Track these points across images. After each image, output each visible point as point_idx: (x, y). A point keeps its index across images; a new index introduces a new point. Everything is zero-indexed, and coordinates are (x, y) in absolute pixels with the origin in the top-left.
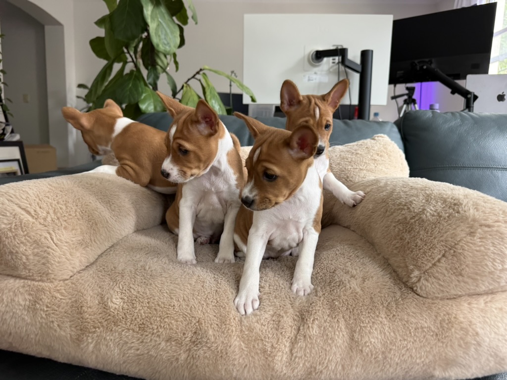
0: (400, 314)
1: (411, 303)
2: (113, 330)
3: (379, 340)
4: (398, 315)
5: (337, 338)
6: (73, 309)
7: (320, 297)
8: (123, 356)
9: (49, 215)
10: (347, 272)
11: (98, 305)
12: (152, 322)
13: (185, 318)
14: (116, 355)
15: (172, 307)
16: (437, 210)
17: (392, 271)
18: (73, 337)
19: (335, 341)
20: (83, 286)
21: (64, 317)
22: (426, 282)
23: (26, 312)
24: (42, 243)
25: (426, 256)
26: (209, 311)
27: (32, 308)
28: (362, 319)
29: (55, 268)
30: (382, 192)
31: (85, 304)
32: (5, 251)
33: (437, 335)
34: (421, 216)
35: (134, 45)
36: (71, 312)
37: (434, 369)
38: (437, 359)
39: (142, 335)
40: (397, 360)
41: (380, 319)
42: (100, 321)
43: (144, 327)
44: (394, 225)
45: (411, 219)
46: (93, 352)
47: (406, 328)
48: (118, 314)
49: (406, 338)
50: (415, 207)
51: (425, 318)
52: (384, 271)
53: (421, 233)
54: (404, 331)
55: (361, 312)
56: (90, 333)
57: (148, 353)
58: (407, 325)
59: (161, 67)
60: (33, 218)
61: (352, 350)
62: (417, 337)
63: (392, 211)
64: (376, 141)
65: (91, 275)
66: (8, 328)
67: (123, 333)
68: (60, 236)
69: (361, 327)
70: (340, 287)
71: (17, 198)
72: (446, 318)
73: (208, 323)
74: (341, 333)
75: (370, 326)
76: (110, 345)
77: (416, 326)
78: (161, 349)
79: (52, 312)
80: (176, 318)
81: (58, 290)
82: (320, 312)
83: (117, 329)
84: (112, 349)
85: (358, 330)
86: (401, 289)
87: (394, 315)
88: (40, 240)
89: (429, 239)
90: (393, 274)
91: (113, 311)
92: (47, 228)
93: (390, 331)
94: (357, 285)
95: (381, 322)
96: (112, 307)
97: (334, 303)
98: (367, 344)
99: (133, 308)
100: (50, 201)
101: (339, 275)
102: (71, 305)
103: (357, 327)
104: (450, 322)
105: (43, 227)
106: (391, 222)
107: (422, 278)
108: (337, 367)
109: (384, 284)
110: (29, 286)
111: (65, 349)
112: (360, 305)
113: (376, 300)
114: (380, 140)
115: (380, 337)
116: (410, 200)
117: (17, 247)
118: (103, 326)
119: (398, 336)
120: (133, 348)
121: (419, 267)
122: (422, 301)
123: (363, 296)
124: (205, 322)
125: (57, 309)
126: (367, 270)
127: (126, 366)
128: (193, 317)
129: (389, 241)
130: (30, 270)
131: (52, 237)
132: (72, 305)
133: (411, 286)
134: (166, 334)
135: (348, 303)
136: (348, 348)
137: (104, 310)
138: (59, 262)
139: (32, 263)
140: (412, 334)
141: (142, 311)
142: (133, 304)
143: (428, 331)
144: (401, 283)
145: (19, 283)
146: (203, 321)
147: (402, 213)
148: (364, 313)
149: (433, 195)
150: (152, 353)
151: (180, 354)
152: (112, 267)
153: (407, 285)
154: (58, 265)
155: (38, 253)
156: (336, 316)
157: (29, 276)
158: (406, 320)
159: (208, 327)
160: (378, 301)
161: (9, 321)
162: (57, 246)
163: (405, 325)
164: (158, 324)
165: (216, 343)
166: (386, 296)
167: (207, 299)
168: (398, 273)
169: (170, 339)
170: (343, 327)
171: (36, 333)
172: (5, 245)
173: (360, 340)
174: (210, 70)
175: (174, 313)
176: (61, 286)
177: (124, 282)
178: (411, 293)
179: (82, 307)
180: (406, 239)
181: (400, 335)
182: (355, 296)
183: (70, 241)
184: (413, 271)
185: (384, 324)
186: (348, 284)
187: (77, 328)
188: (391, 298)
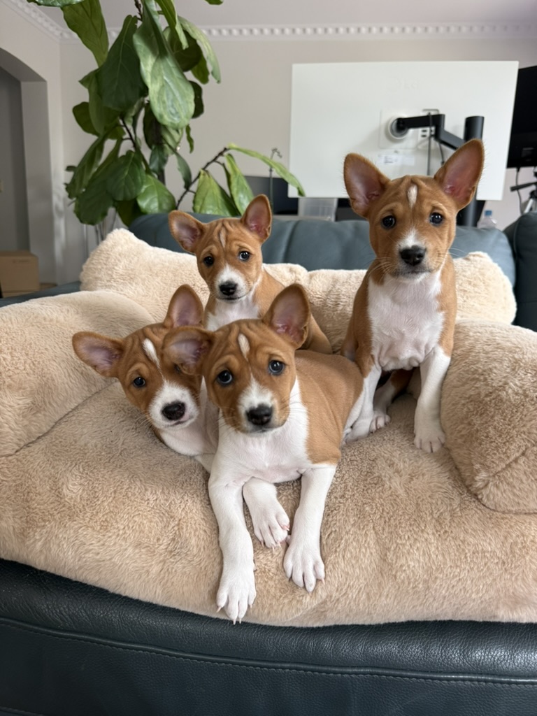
0: (454, 530)
1: (473, 515)
2: (67, 525)
3: (421, 564)
4: (452, 532)
5: (362, 557)
6: (18, 494)
7: (347, 499)
8: (79, 560)
10: (391, 465)
11: (50, 491)
12: (118, 520)
13: (162, 517)
14: (70, 557)
15: (145, 501)
16: (523, 385)
17: (454, 468)
18: (16, 530)
19: (360, 561)
22: (495, 488)
26: (194, 511)
28: (400, 532)
31: (34, 489)
33: (504, 563)
34: (500, 393)
36: (15, 498)
37: (497, 608)
38: (502, 595)
39: (104, 536)
40: (444, 592)
41: (426, 535)
42: (51, 513)
43: (107, 526)
44: (463, 402)
45: (487, 396)
46: (41, 551)
47: (461, 551)
48: (74, 505)
49: (459, 564)
50: (494, 378)
51: (490, 539)
52: (442, 467)
53: (496, 418)
54: (457, 554)
55: (400, 523)
56: (37, 527)
57: (110, 559)
58: (462, 547)
59: (170, 146)
61: (382, 574)
62: (475, 563)
63: (464, 380)
64: (470, 262)
65: (43, 449)
67: (80, 531)
68: (2, 398)
69: (397, 544)
70: (377, 486)
72: (519, 541)
73: (192, 527)
74: (368, 550)
75: (410, 544)
76: (63, 545)
77: (476, 548)
78: (127, 556)
80: (149, 516)
83: (72, 525)
84: (65, 550)
85: (392, 548)
86: (461, 494)
87: (446, 532)
89: (506, 428)
90: (455, 472)
91: (69, 501)
94: (400, 484)
95: (426, 540)
96: (68, 496)
97: (365, 508)
98: (404, 568)
99: (94, 499)
101: (380, 467)
102: (14, 489)
103: (393, 544)
104: (524, 547)
106: (461, 397)
107: (491, 483)
108: (360, 596)
109: (440, 485)
111: (7, 545)
112: (400, 513)
113: (423, 508)
114: (476, 261)
115: (422, 560)
116: (490, 366)
118: (54, 520)
119: (448, 560)
120: (93, 551)
121: (487, 467)
122: (489, 514)
123: (406, 500)
124: (187, 526)
126: (419, 464)
127: (83, 572)
128: (171, 517)
129: (455, 425)
132: (17, 490)
133: (475, 492)
134: (134, 537)
135: (383, 510)
136: (376, 571)
137: (57, 499)
140: (468, 558)
142: (95, 492)
143: (492, 557)
144: (463, 486)
146: (185, 524)
147: (476, 386)
148: (404, 525)
149: (524, 361)
150: (115, 560)
151: (151, 566)
152: (72, 441)
153: (470, 490)
156: (364, 526)
159: (190, 533)
160: (427, 508)
163: (459, 545)
164: (126, 523)
166: (439, 503)
168: (460, 471)
169: (140, 545)
170: (372, 543)
174: (238, 149)
175: (148, 509)
176: (3, 463)
177: (86, 462)
178: (474, 502)
179: (29, 492)
180: (475, 424)
181: (450, 559)
182: (395, 500)
183: (15, 405)
184: (478, 473)
185: (430, 543)
186: (388, 483)
187: (22, 519)
188: (445, 507)
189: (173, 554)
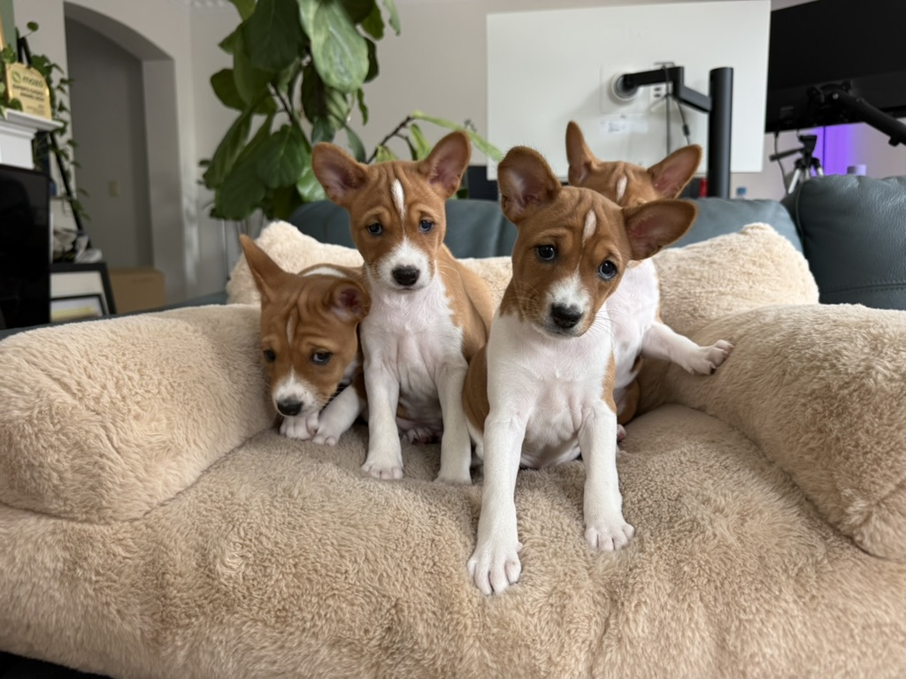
0: (826, 593)
1: (851, 569)
2: (224, 621)
3: (783, 651)
4: (823, 597)
5: (688, 644)
6: (148, 577)
7: (651, 555)
9: (106, 392)
10: (706, 501)
11: (197, 570)
12: (302, 606)
13: (369, 597)
14: (230, 672)
15: (342, 574)
16: (899, 367)
17: (804, 499)
18: (146, 634)
19: (685, 651)
20: (168, 532)
21: (129, 595)
22: (883, 524)
23: (58, 583)
24: (89, 448)
25: (882, 469)
26: (417, 585)
27: (68, 576)
28: (744, 603)
29: (115, 496)
30: (772, 335)
31: (171, 568)
32: (19, 462)
34: (864, 381)
35: (288, 79)
36: (144, 584)
39: (282, 633)
41: (783, 604)
42: (199, 603)
43: (285, 617)
44: (803, 401)
45: (841, 388)
46: (185, 666)
47: (842, 625)
48: (234, 588)
49: (842, 647)
50: (848, 363)
51: (886, 605)
52: (784, 499)
53: (866, 417)
54: (838, 631)
55: (740, 587)
56: (178, 626)
57: (294, 669)
58: (844, 619)
59: (337, 118)
60: (75, 399)
61: (722, 672)
62: (867, 645)
63: (796, 372)
64: (748, 237)
65: (184, 509)
66: (24, 616)
67: (244, 628)
68: (125, 433)
69: (740, 621)
70: (694, 534)
71: (45, 358)
73: (416, 609)
74: (697, 635)
75: (761, 620)
76: (219, 652)
77: (866, 620)
78: (319, 662)
79: (106, 584)
80: (349, 597)
81: (120, 540)
82: (652, 587)
83: (232, 619)
84: (223, 661)
85: (733, 629)
86: (825, 538)
87: (813, 597)
88: (86, 440)
89: (886, 431)
90: (807, 505)
91: (226, 583)
92: (99, 418)
93: (805, 631)
94: (728, 529)
95: (786, 612)
96: (223, 574)
97: (681, 568)
98: (757, 660)
99: (265, 576)
100: (110, 363)
101: (690, 507)
102: (142, 570)
103: (732, 621)
105: (92, 416)
106: (795, 395)
107: (875, 516)
109: (788, 526)
110: (65, 531)
111: (132, 659)
112: (738, 572)
113: (771, 563)
114: (756, 234)
115: (783, 644)
116: (836, 348)
117: (41, 455)
118: (204, 614)
119: (824, 641)
120: (265, 659)
121: (866, 491)
122: (876, 565)
123: (742, 552)
124: (409, 607)
125: (117, 578)
126: (749, 497)
128: (384, 596)
129: (794, 435)
130: (66, 499)
131: (111, 435)
132: (146, 571)
133: (848, 533)
134: (329, 630)
135: (710, 569)
136: (714, 667)
137: (208, 580)
138: (122, 486)
139: (72, 486)
140: (857, 638)
141: (283, 584)
142: (265, 567)
143: (893, 633)
144: (825, 526)
145: (44, 525)
146: (406, 605)
147: (820, 376)
148: (746, 591)
149: (887, 336)
150: (302, 670)
152: (227, 493)
153: (839, 530)
154: (119, 490)
155: (81, 467)
156: (685, 596)
157: (65, 512)
158: (841, 606)
159: (415, 618)
160: (777, 564)
161: (24, 601)
162: (118, 453)
163: (839, 618)
164: (315, 610)
165: (432, 651)
166: (794, 553)
167: (414, 558)
168: (816, 503)
169: (339, 641)
170: (702, 621)
171: (77, 626)
172: (18, 451)
173: (739, 649)
174: (425, 119)
175: (347, 587)
176: (125, 532)
177: (249, 523)
178: (848, 548)
179: (164, 574)
180: (831, 431)
181: (828, 640)
182: (725, 553)
183: (145, 444)
184: (851, 501)
185: (792, 616)
186: (709, 527)
187: (155, 617)
188: (804, 559)
189: (390, 651)
